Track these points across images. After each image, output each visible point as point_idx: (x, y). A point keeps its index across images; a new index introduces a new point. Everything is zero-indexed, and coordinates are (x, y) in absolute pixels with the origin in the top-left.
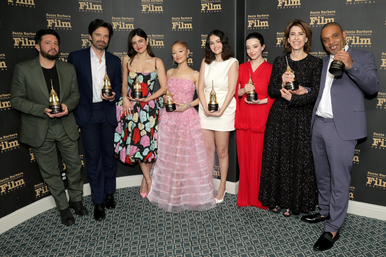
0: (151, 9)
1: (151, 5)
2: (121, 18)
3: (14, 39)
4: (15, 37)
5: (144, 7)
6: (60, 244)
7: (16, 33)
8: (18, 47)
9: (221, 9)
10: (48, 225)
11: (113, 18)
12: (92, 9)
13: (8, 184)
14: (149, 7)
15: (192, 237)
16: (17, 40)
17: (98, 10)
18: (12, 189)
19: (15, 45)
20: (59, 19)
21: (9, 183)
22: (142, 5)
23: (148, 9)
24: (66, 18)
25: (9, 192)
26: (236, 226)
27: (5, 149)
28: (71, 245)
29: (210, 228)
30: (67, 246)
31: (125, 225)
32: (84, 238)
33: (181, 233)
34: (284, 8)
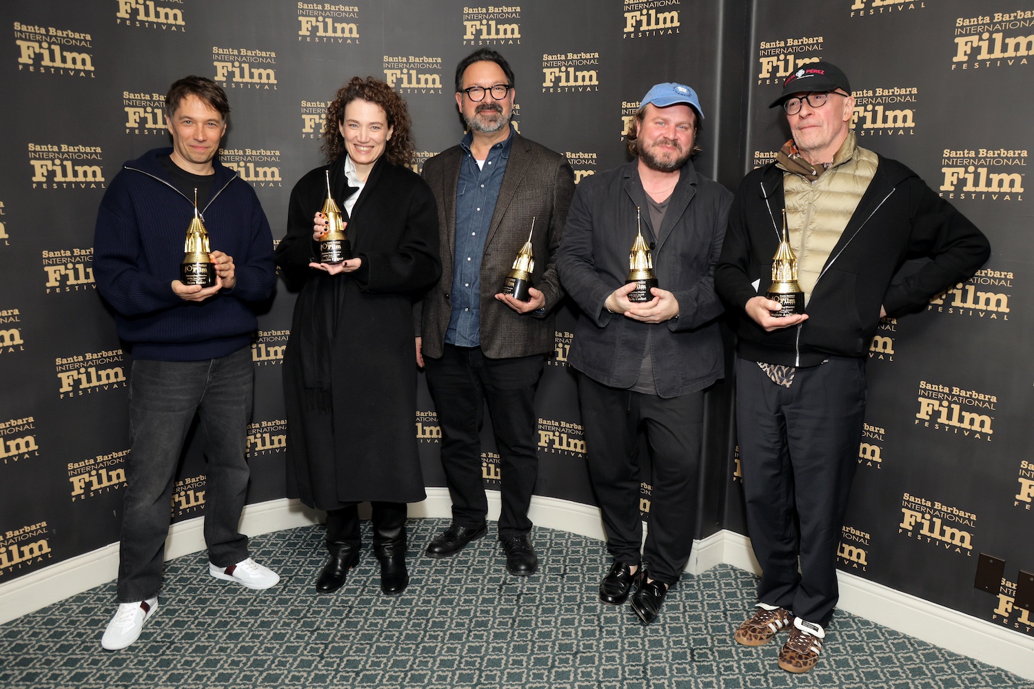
0: (489, 33)
1: (488, 21)
2: (408, 59)
3: (127, 109)
4: (129, 106)
7: (132, 96)
8: (137, 131)
9: (678, 24)
10: (177, 591)
11: (386, 58)
13: (90, 476)
14: (482, 27)
16: (134, 113)
17: (347, 38)
18: (101, 488)
19: (128, 125)
20: (244, 62)
21: (94, 473)
22: (465, 23)
24: (263, 58)
25: (92, 494)
26: (668, 675)
27: (88, 386)
28: (208, 655)
29: (589, 669)
31: (361, 624)
33: (505, 669)
34: (872, 12)
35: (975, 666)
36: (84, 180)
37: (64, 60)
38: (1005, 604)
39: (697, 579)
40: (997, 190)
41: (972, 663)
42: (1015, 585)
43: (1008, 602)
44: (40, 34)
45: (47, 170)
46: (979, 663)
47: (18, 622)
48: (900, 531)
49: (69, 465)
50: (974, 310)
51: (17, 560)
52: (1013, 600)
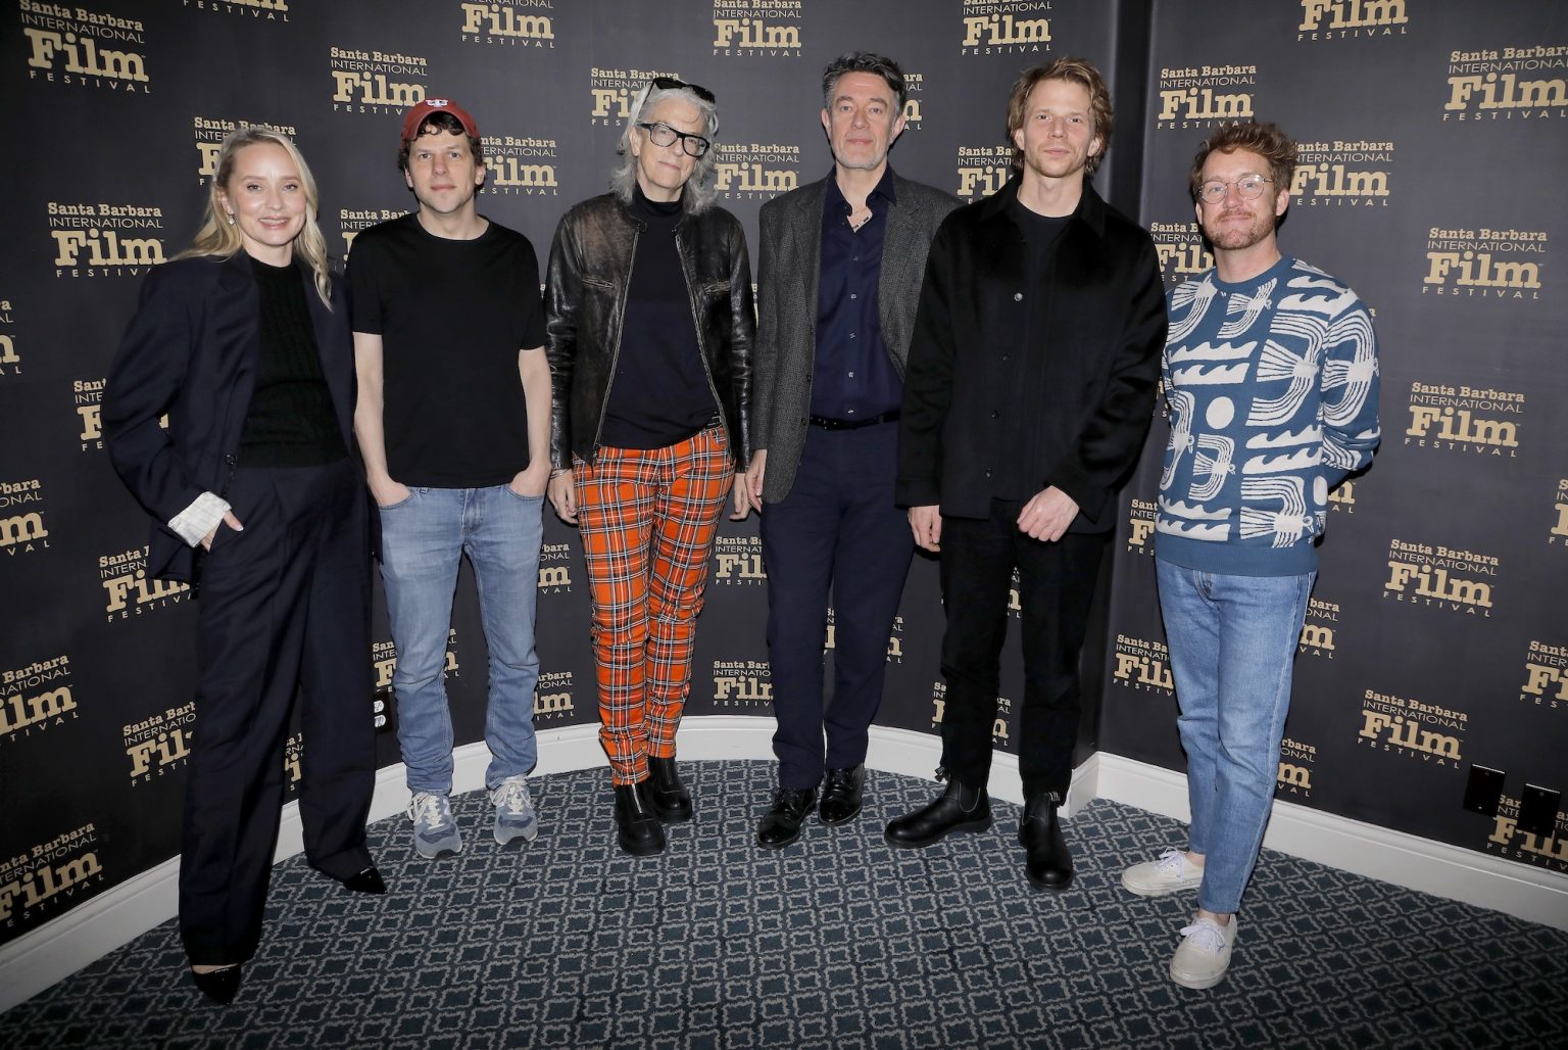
0: (753, 38)
1: (751, 20)
2: (628, 74)
3: (200, 146)
4: (204, 140)
5: (724, 30)
6: (357, 1004)
7: (207, 124)
9: (1049, 38)
10: (312, 912)
11: (595, 72)
12: (514, 34)
13: (158, 742)
14: (742, 29)
15: (907, 1009)
16: (212, 151)
17: (536, 39)
20: (379, 73)
21: (163, 737)
22: (716, 22)
23: (738, 37)
24: (407, 66)
26: (1090, 967)
27: (149, 598)
28: (401, 1012)
29: (979, 971)
30: (387, 1017)
32: (455, 986)
33: (860, 984)
34: (1329, 36)
35: (1466, 912)
36: (135, 262)
37: (101, 63)
38: (1504, 828)
39: (1072, 824)
40: (1504, 284)
41: (1462, 908)
42: (1518, 803)
43: (1508, 825)
44: (62, 18)
45: (79, 247)
46: (1470, 906)
47: (58, 991)
48: (1360, 740)
49: (125, 729)
50: (1470, 444)
51: (50, 890)
52: (1515, 822)
